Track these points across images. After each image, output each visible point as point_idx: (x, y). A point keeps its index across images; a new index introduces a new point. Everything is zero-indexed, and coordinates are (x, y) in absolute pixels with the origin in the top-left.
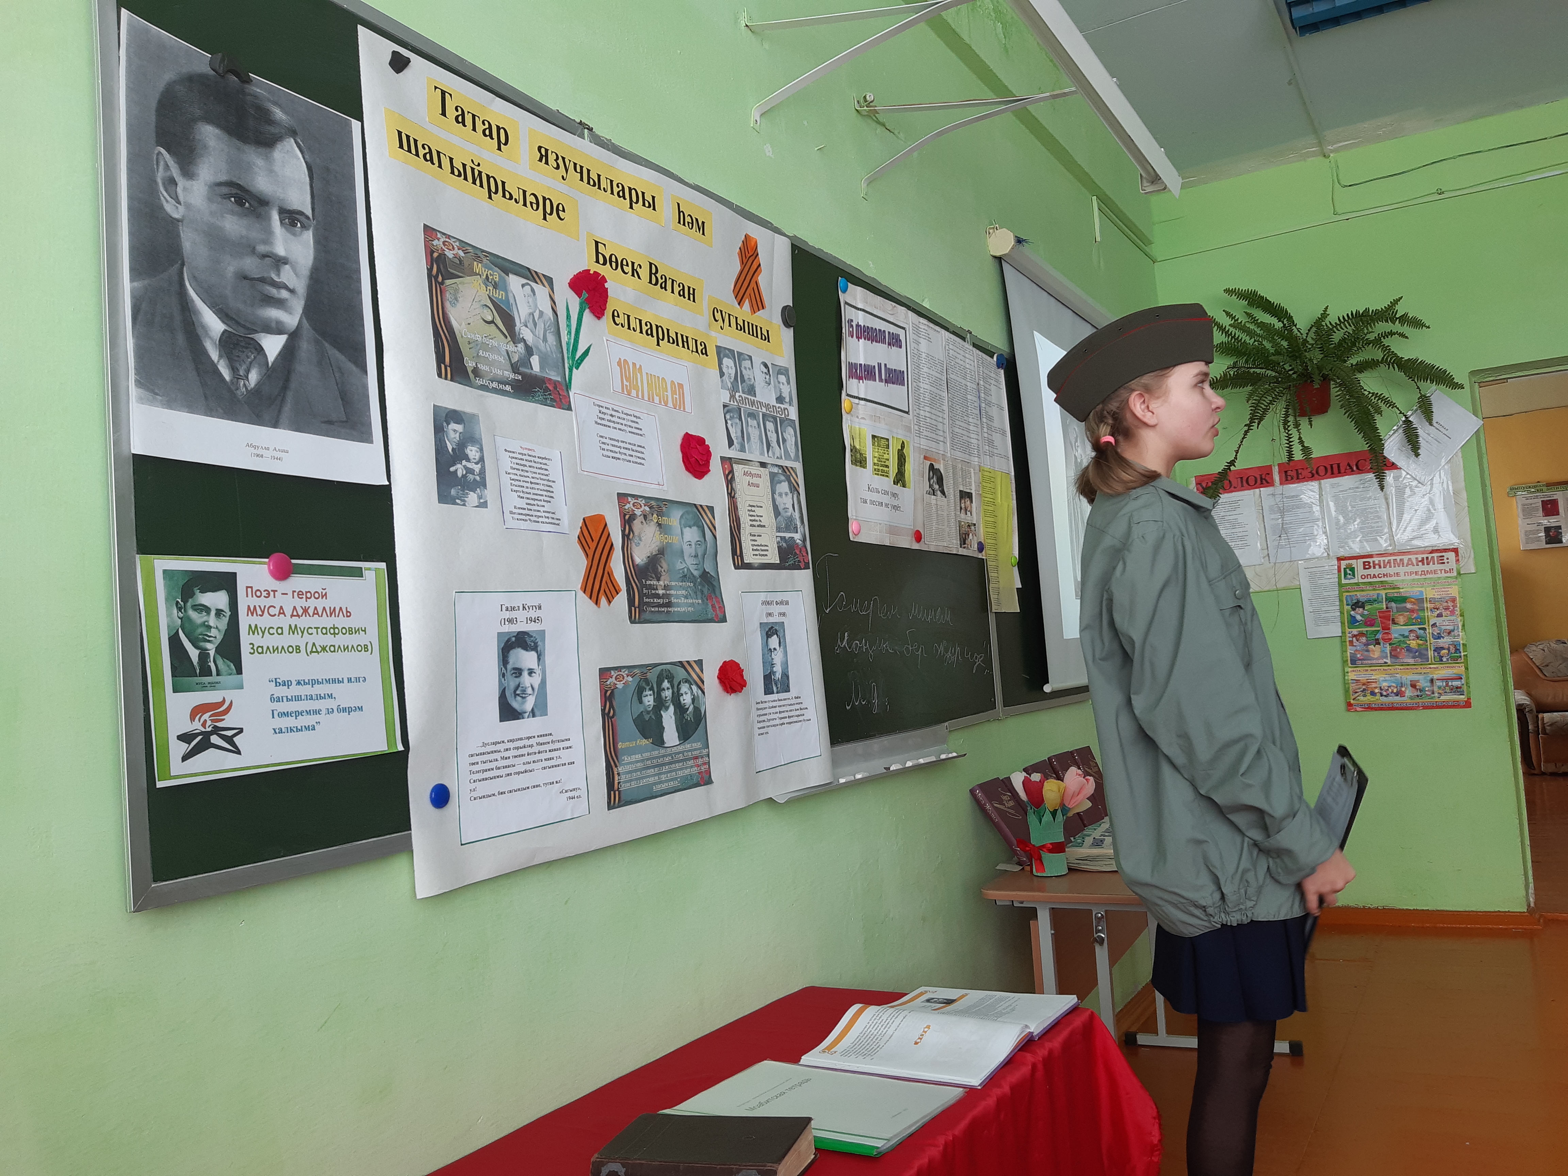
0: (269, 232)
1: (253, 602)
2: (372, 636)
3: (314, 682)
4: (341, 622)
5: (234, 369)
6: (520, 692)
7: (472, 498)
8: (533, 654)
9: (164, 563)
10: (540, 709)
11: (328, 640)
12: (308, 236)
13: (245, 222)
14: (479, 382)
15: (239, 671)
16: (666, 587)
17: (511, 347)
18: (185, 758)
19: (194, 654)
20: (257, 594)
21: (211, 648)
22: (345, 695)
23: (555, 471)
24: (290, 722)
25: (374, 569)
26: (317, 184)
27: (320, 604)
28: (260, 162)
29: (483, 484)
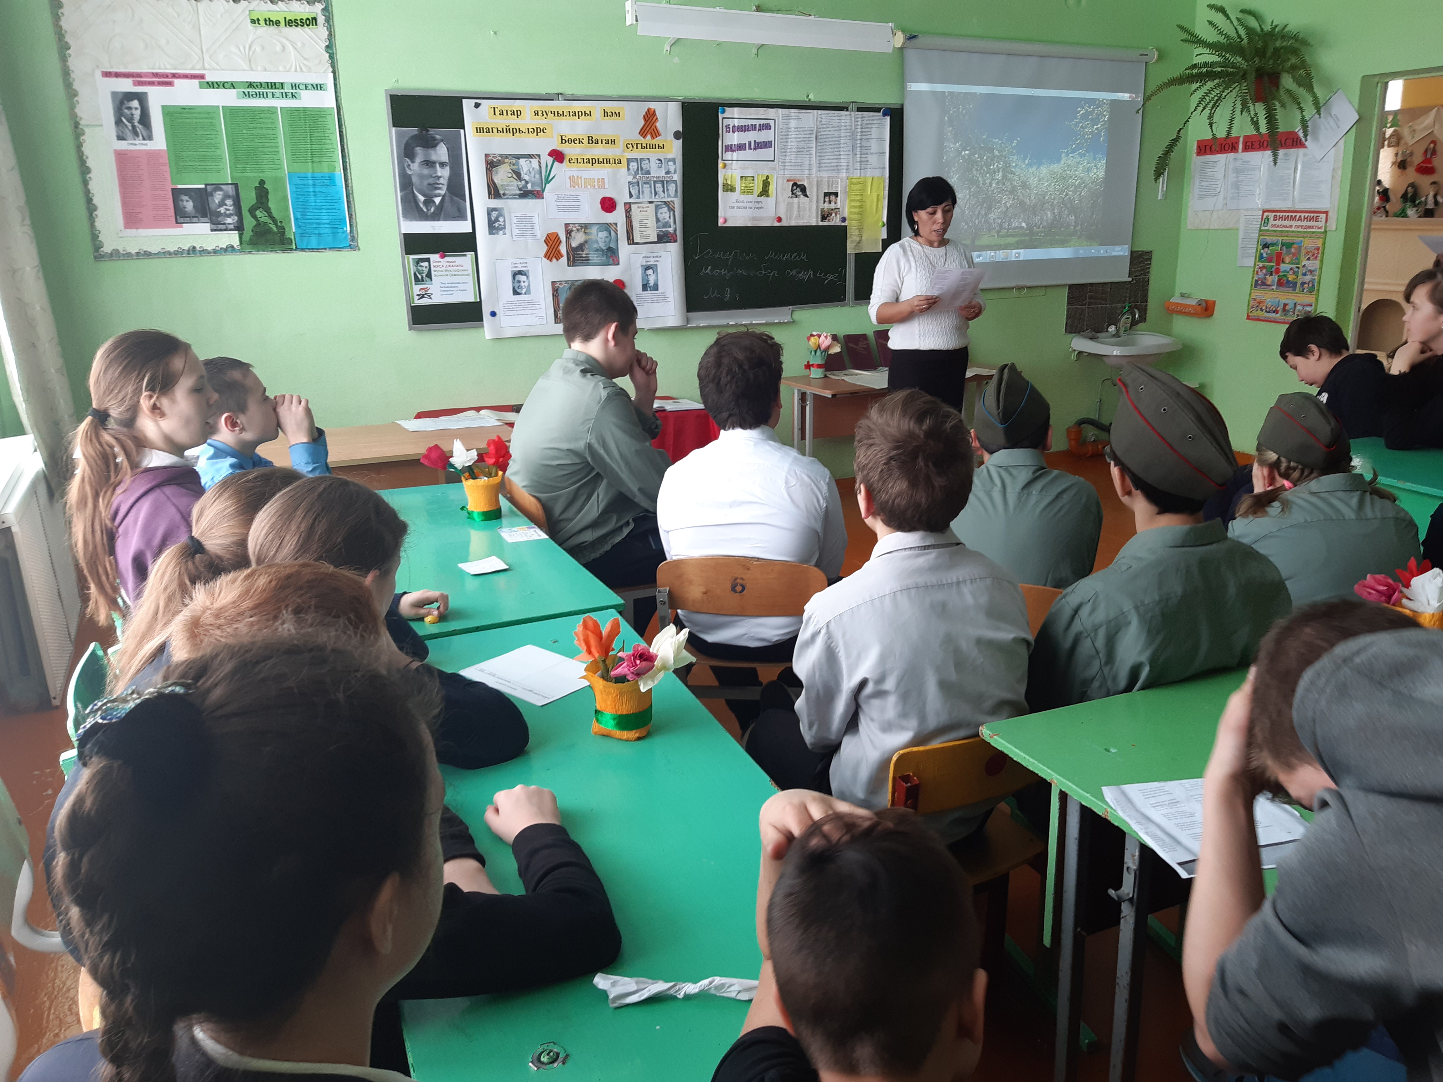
0: (436, 170)
1: (435, 264)
2: (470, 271)
3: (452, 283)
4: (460, 268)
5: (427, 208)
6: (519, 287)
7: (501, 232)
8: (525, 277)
9: (412, 257)
10: (528, 292)
11: (456, 273)
12: (448, 168)
13: (429, 170)
14: (505, 197)
15: (431, 280)
16: (587, 254)
17: (519, 183)
18: (419, 299)
19: (420, 277)
20: (436, 262)
21: (424, 275)
22: (461, 287)
23: (536, 220)
24: (446, 293)
25: (470, 255)
26: (450, 152)
27: (454, 264)
28: (433, 152)
29: (505, 228)
